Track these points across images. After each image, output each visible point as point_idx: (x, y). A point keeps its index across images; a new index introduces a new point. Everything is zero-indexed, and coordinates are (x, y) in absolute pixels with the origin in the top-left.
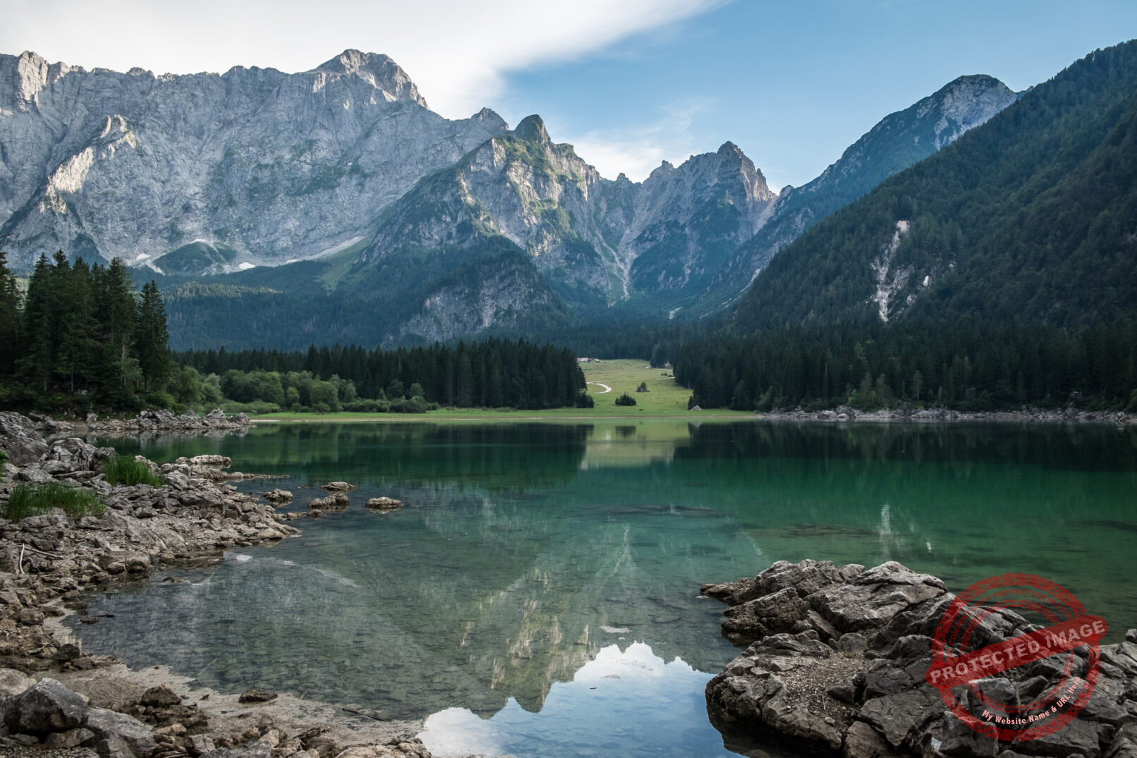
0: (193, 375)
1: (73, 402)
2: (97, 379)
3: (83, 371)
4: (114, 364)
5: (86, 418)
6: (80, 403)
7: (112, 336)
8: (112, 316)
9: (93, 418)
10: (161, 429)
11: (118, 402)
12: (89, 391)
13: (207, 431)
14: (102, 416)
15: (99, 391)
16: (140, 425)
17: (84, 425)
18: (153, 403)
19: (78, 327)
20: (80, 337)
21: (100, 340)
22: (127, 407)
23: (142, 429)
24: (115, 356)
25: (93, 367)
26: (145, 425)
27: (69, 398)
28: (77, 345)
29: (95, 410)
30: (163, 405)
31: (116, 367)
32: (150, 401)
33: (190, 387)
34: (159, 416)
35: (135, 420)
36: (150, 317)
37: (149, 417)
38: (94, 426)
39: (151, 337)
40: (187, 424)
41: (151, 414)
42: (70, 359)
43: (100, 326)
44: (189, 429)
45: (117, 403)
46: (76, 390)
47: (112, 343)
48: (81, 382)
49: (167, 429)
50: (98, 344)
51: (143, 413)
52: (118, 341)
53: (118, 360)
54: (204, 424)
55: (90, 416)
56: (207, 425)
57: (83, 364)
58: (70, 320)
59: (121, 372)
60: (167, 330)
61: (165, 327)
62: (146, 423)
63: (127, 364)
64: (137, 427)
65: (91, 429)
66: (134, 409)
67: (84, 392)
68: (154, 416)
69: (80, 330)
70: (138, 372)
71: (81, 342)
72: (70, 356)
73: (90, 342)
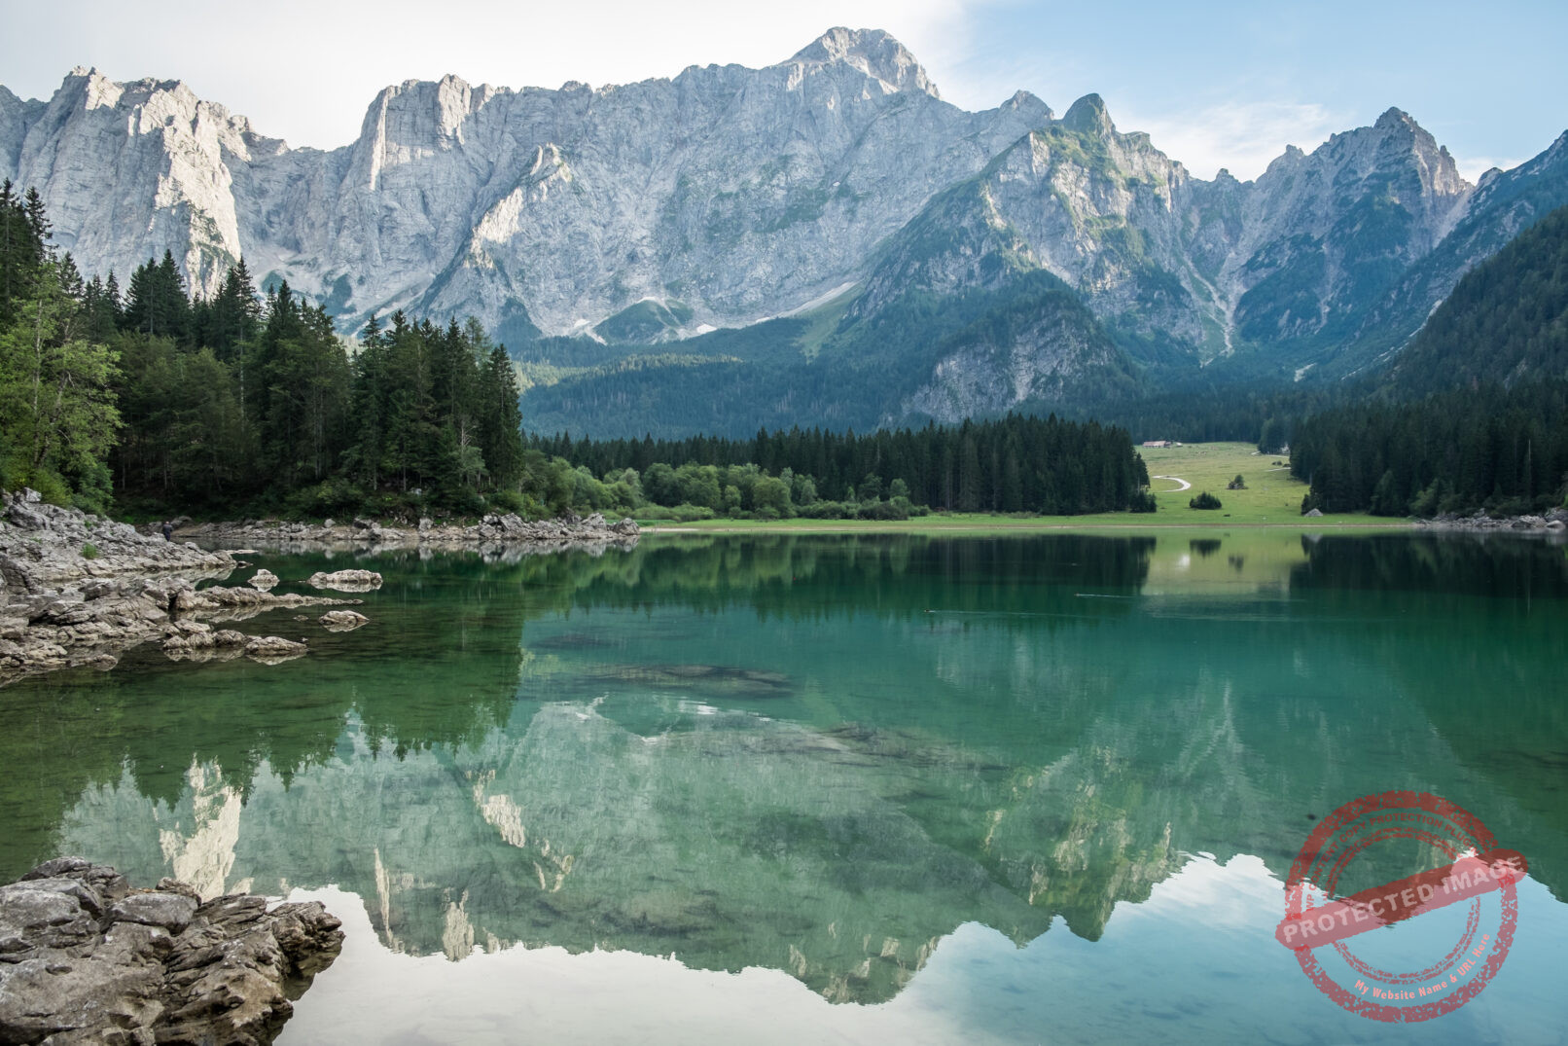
0: (564, 468)
1: (404, 504)
2: (431, 474)
3: (414, 465)
4: (450, 454)
5: (418, 524)
6: (413, 505)
7: (447, 417)
8: (451, 393)
9: (426, 524)
10: (507, 539)
11: (457, 504)
12: (424, 489)
13: (566, 542)
14: (438, 521)
15: (435, 490)
16: (480, 534)
17: (415, 534)
18: (500, 506)
19: (410, 408)
20: (412, 421)
21: (439, 425)
22: (467, 511)
23: (483, 539)
24: (453, 443)
25: (427, 459)
26: (487, 534)
27: (400, 499)
28: (407, 431)
29: (429, 515)
30: (513, 508)
31: (453, 459)
32: (496, 502)
33: (559, 485)
34: (504, 521)
35: (476, 527)
36: (498, 392)
37: (493, 524)
38: (426, 534)
39: (499, 419)
40: (540, 534)
41: (496, 519)
42: (401, 449)
43: (439, 406)
44: (541, 539)
45: (454, 505)
46: (408, 489)
47: (449, 427)
48: (414, 479)
49: (514, 539)
50: (434, 428)
51: (487, 518)
52: (457, 425)
53: (457, 449)
54: (562, 533)
55: (422, 522)
56: (565, 534)
57: (416, 455)
58: (400, 399)
59: (459, 465)
60: (519, 409)
61: (518, 405)
62: (488, 530)
63: (467, 454)
64: (477, 536)
65: (423, 539)
66: (475, 512)
67: (418, 492)
68: (500, 523)
69: (411, 412)
70: (480, 465)
71: (413, 427)
72: (401, 445)
73: (424, 426)
